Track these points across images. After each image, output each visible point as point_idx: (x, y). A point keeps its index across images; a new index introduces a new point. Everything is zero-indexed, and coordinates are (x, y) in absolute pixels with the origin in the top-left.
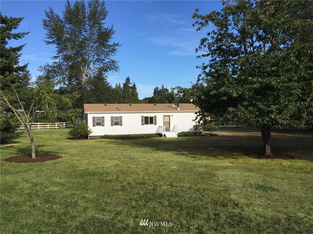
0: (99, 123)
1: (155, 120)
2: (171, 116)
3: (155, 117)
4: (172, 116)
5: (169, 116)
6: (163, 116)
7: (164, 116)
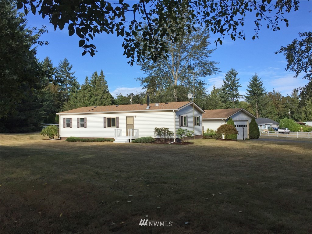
0: (68, 124)
1: (117, 122)
2: (134, 117)
3: (118, 118)
4: (136, 116)
5: (132, 117)
6: (125, 117)
7: (127, 117)
